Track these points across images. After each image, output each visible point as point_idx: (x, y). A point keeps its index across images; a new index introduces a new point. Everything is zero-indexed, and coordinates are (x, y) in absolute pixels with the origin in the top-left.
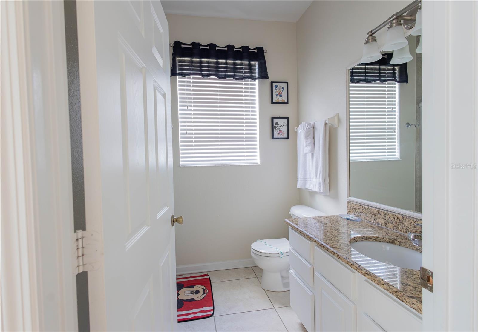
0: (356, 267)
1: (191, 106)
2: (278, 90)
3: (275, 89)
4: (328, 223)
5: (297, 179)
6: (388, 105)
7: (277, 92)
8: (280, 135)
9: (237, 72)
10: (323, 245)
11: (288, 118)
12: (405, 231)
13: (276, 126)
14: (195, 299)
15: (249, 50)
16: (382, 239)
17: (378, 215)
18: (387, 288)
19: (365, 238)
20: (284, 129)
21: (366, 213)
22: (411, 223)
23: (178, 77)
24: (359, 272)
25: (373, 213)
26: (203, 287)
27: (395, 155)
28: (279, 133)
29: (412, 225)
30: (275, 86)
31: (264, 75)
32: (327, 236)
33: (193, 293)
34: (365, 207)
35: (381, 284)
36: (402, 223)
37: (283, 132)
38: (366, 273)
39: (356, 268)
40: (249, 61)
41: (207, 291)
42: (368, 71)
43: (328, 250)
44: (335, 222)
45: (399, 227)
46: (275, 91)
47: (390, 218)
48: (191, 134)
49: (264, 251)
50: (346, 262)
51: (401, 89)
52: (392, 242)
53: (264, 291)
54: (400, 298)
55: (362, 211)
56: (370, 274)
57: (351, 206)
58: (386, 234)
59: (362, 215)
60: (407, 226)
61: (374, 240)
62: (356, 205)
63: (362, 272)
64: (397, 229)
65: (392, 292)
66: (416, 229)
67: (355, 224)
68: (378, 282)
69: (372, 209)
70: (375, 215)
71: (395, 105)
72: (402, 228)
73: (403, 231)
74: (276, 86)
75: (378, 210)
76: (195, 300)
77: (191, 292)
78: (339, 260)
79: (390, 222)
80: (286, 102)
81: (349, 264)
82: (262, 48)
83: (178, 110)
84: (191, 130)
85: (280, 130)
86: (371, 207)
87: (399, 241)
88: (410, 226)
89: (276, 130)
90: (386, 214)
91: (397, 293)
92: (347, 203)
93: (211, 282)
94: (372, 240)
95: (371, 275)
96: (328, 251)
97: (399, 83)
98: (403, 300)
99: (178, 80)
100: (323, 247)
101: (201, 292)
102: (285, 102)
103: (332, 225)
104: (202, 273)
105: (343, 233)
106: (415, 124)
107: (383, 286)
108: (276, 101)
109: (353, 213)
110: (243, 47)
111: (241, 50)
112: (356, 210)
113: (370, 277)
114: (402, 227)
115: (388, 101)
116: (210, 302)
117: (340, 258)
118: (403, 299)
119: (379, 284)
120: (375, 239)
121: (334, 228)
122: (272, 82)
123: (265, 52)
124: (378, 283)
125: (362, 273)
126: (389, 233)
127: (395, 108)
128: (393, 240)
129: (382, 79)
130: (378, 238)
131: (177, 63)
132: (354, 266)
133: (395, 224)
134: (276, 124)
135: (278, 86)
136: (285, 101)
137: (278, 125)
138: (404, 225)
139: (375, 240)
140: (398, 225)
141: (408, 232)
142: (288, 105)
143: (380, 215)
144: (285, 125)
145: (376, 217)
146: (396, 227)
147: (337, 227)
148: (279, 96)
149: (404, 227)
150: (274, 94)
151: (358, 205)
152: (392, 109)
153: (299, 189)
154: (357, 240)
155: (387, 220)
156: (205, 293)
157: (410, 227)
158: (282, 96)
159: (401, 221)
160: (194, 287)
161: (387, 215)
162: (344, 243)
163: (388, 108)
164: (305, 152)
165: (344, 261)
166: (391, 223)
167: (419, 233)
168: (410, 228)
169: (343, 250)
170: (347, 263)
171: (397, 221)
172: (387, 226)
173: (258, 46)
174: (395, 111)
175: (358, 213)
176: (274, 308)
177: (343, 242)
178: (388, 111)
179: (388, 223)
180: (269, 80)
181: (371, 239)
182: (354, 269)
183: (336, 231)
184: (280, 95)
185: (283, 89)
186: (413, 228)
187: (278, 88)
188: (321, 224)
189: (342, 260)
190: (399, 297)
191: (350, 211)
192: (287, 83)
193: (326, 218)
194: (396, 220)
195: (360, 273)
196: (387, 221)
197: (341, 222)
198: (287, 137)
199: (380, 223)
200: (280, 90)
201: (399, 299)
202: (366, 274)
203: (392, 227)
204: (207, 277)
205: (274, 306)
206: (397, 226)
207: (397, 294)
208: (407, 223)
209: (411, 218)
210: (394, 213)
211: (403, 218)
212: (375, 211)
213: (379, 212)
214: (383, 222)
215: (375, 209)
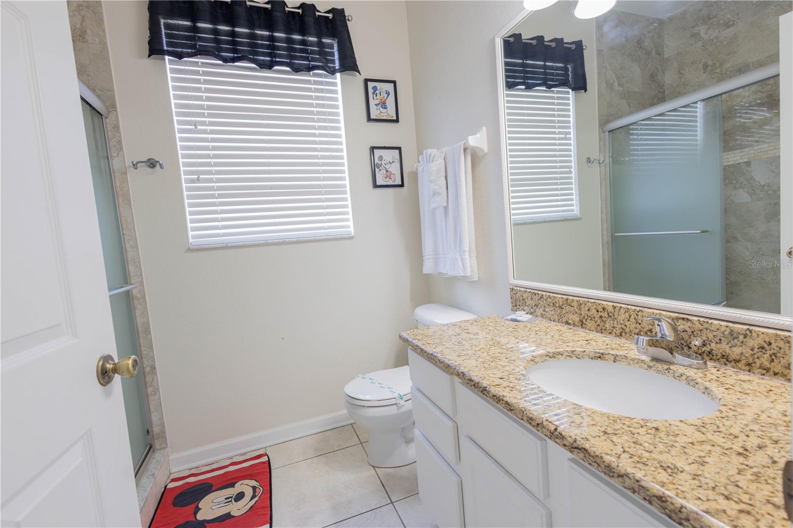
0: (550, 432)
1: (204, 123)
2: (378, 96)
3: (373, 93)
4: (479, 331)
5: (423, 257)
6: (559, 127)
7: (377, 99)
8: (387, 180)
9: (296, 58)
10: (473, 381)
11: (399, 149)
12: (618, 332)
13: (380, 163)
14: (232, 514)
15: (317, 13)
16: (582, 353)
17: (567, 308)
18: (633, 485)
19: (551, 355)
20: (395, 169)
21: (545, 306)
22: (630, 316)
23: (169, 59)
24: (556, 442)
25: (557, 305)
26: (253, 483)
27: (573, 210)
28: (385, 176)
29: (632, 320)
30: (373, 88)
31: (349, 64)
32: (481, 360)
33: (230, 499)
34: (542, 295)
35: (615, 475)
36: (612, 317)
37: (394, 174)
38: (573, 446)
39: (548, 434)
40: (317, 37)
41: (260, 491)
42: (527, 69)
43: (485, 392)
44: (491, 328)
45: (607, 325)
46: (373, 98)
47: (589, 310)
48: (211, 181)
49: (368, 397)
50: (525, 418)
51: (576, 101)
52: (600, 357)
53: (373, 468)
54: (673, 515)
55: (537, 303)
56: (584, 449)
57: (517, 295)
58: (587, 342)
59: (537, 310)
60: (622, 322)
61: (567, 356)
62: (526, 293)
63: (565, 442)
64: (603, 331)
65: (647, 498)
66: (640, 326)
67: (527, 329)
68: (607, 468)
69: (554, 297)
70: (561, 307)
71: (569, 128)
72: (613, 327)
73: (615, 333)
74: (375, 89)
75: (566, 297)
76: (234, 517)
77: (226, 499)
78: (509, 413)
79: (589, 318)
80: (395, 118)
81: (533, 423)
82: (343, 10)
83: (175, 132)
84: (210, 173)
85: (387, 171)
86: (553, 293)
87: (613, 353)
88: (629, 323)
89: (380, 170)
90: (581, 304)
91: (663, 502)
92: (511, 291)
93: (272, 469)
94: (564, 356)
95: (587, 451)
96: (484, 394)
97: (574, 92)
98: (683, 522)
99: (168, 66)
100: (474, 385)
101: (249, 493)
102: (393, 119)
103: (487, 336)
104: (255, 452)
105: (510, 349)
106: (598, 158)
107: (620, 479)
108: (376, 116)
109: (522, 307)
110: (303, 6)
111: (300, 11)
112: (526, 302)
113: (585, 457)
114: (612, 325)
115: (559, 122)
116: (264, 514)
117: (511, 410)
118: (681, 519)
119: (611, 475)
120: (568, 354)
121: (492, 340)
122: (366, 81)
123: (348, 20)
124: (607, 472)
125: (564, 445)
126: (591, 340)
127: (569, 133)
128: (602, 354)
129: (548, 84)
130: (575, 353)
131: (163, 29)
132: (544, 429)
133: (599, 321)
134: (379, 160)
135: (378, 88)
136: (392, 117)
137: (383, 162)
138: (617, 322)
139: (569, 356)
140: (605, 322)
141: (624, 334)
142: (398, 124)
143: (571, 306)
144: (396, 161)
145: (564, 311)
146: (601, 326)
147: (497, 338)
148: (381, 108)
149: (616, 325)
150: (372, 103)
151: (530, 292)
152: (566, 135)
153: (427, 275)
154: (536, 360)
155: (583, 314)
156: (256, 496)
157: (627, 323)
158: (386, 108)
159: (610, 315)
160: (234, 487)
161: (583, 305)
162: (514, 372)
163: (560, 133)
164: (433, 205)
165: (521, 417)
166: (591, 320)
167: (646, 333)
168: (628, 326)
169: (516, 389)
170: (527, 421)
171: (603, 315)
172: (584, 325)
173: (335, 7)
174: (570, 139)
175: (530, 307)
176: (392, 503)
177: (513, 369)
178: (560, 139)
179: (586, 321)
180: (360, 74)
181: (562, 355)
182: (546, 435)
183: (497, 348)
184: (383, 105)
185: (388, 94)
186: (634, 325)
187: (378, 92)
188: (467, 334)
189: (515, 414)
190: (670, 511)
191: (516, 306)
192: (394, 82)
193: (475, 323)
194: (600, 314)
195: (560, 445)
196: (584, 317)
197: (503, 328)
198: (400, 183)
199: (570, 321)
200: (382, 96)
201: (670, 517)
202: (576, 448)
203: (593, 327)
204: (265, 459)
205: (390, 500)
206: (602, 324)
207: (664, 504)
208: (622, 317)
209: (629, 307)
210: (597, 301)
211: (614, 307)
212: (561, 299)
213: (568, 301)
214: (576, 318)
215: (560, 296)
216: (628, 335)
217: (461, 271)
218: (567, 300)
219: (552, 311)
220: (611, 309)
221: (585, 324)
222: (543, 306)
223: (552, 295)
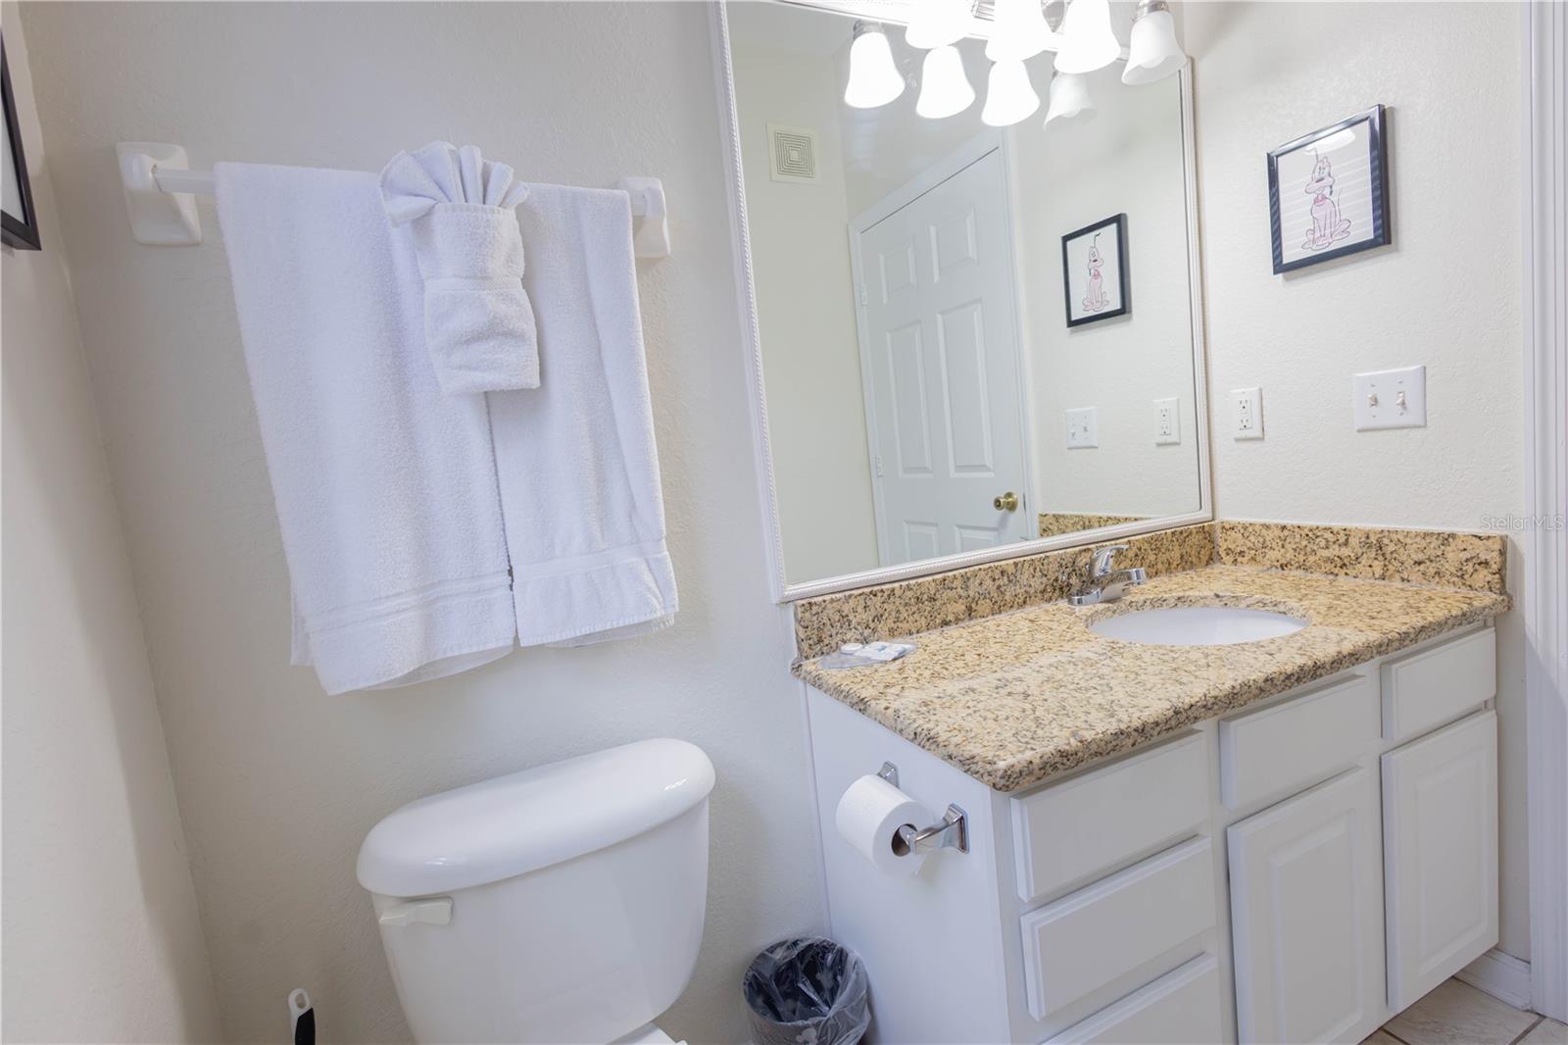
12: (1021, 601)
17: (943, 595)
21: (898, 611)
22: (1035, 570)
29: (1037, 574)
34: (892, 591)
36: (1014, 581)
45: (1006, 598)
47: (980, 584)
57: (824, 615)
59: (880, 626)
60: (1025, 583)
62: (851, 600)
66: (1046, 579)
69: (919, 584)
72: (1015, 595)
73: (1017, 603)
75: (942, 575)
79: (982, 597)
86: (916, 578)
88: (1033, 580)
90: (968, 579)
109: (838, 638)
112: (850, 622)
133: (996, 596)
138: (1020, 585)
140: (1004, 593)
141: (1028, 599)
143: (951, 589)
145: (938, 604)
146: (999, 603)
149: (1018, 591)
151: (861, 595)
155: (972, 594)
159: (1011, 579)
166: (984, 599)
167: (1052, 585)
168: (1033, 585)
172: (973, 614)
175: (861, 628)
179: (977, 605)
186: (1040, 581)
191: (820, 641)
194: (997, 584)
196: (973, 599)
203: (987, 610)
206: (1001, 598)
208: (1025, 575)
209: (1033, 557)
210: (992, 564)
211: (1016, 564)
212: (933, 584)
213: (946, 582)
214: (960, 607)
215: (930, 578)
216: (1033, 598)
217: (656, 602)
218: (945, 580)
219: (914, 613)
220: (1011, 570)
221: (975, 611)
222: (894, 613)
223: (913, 582)
